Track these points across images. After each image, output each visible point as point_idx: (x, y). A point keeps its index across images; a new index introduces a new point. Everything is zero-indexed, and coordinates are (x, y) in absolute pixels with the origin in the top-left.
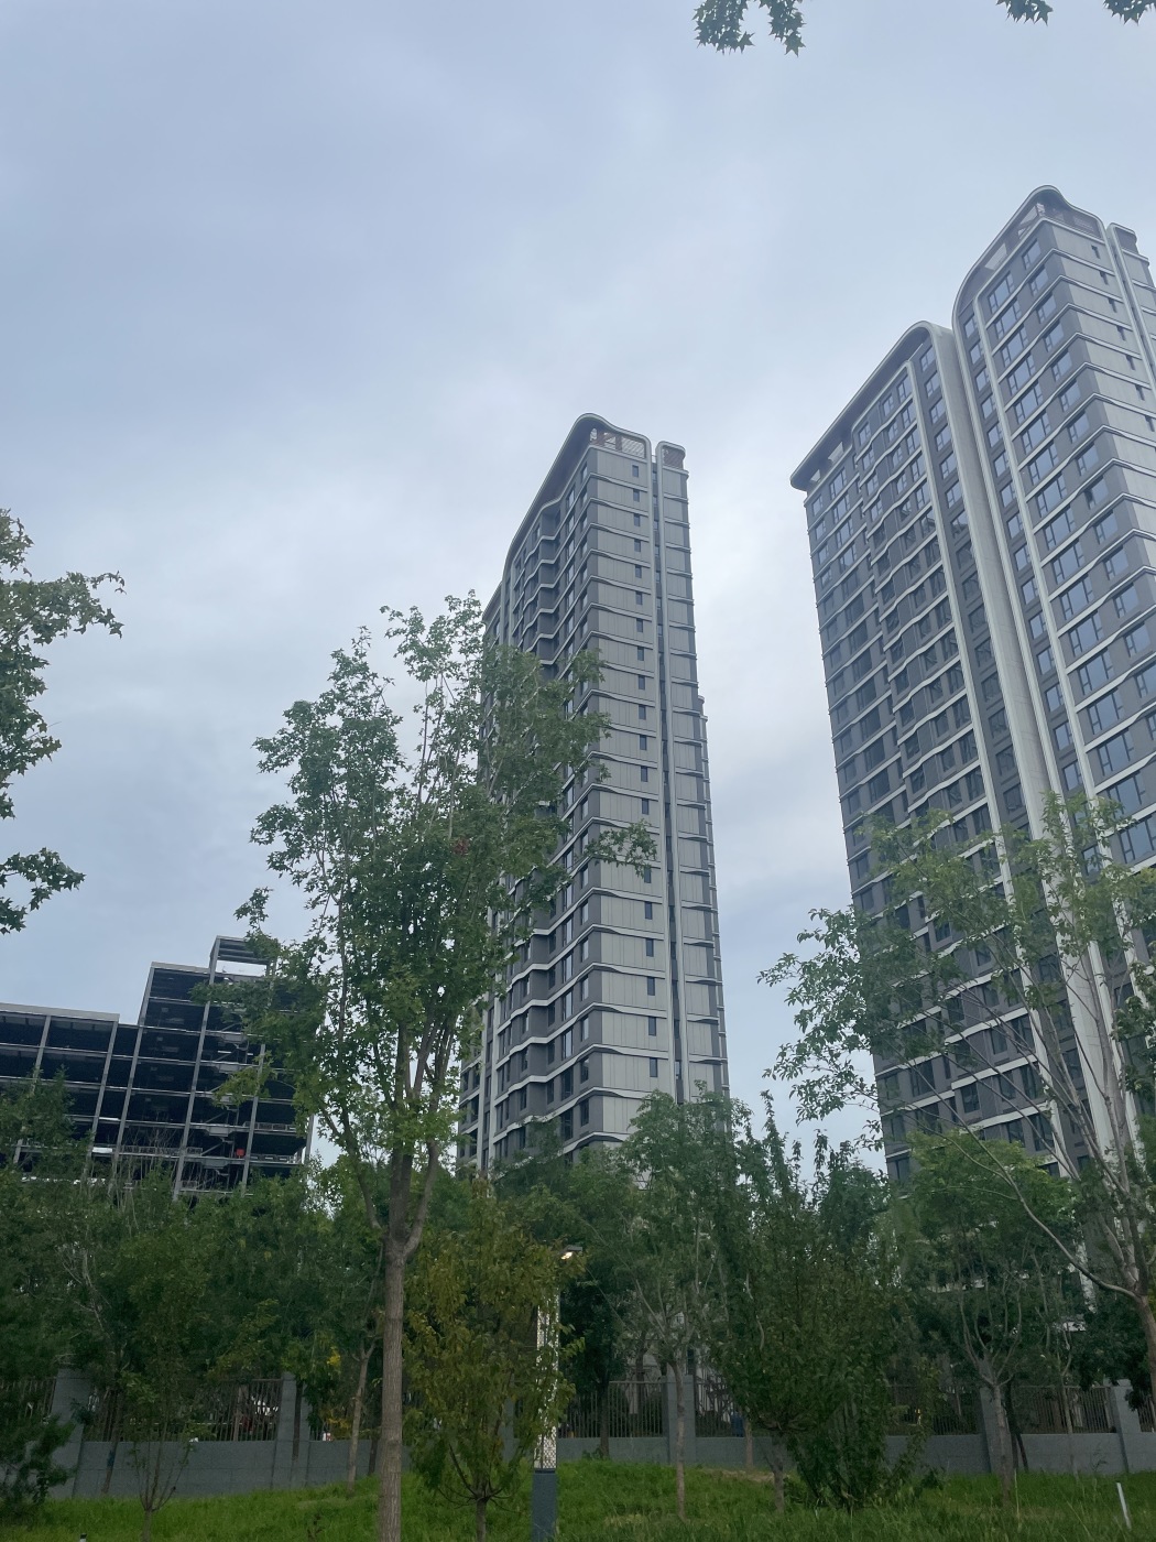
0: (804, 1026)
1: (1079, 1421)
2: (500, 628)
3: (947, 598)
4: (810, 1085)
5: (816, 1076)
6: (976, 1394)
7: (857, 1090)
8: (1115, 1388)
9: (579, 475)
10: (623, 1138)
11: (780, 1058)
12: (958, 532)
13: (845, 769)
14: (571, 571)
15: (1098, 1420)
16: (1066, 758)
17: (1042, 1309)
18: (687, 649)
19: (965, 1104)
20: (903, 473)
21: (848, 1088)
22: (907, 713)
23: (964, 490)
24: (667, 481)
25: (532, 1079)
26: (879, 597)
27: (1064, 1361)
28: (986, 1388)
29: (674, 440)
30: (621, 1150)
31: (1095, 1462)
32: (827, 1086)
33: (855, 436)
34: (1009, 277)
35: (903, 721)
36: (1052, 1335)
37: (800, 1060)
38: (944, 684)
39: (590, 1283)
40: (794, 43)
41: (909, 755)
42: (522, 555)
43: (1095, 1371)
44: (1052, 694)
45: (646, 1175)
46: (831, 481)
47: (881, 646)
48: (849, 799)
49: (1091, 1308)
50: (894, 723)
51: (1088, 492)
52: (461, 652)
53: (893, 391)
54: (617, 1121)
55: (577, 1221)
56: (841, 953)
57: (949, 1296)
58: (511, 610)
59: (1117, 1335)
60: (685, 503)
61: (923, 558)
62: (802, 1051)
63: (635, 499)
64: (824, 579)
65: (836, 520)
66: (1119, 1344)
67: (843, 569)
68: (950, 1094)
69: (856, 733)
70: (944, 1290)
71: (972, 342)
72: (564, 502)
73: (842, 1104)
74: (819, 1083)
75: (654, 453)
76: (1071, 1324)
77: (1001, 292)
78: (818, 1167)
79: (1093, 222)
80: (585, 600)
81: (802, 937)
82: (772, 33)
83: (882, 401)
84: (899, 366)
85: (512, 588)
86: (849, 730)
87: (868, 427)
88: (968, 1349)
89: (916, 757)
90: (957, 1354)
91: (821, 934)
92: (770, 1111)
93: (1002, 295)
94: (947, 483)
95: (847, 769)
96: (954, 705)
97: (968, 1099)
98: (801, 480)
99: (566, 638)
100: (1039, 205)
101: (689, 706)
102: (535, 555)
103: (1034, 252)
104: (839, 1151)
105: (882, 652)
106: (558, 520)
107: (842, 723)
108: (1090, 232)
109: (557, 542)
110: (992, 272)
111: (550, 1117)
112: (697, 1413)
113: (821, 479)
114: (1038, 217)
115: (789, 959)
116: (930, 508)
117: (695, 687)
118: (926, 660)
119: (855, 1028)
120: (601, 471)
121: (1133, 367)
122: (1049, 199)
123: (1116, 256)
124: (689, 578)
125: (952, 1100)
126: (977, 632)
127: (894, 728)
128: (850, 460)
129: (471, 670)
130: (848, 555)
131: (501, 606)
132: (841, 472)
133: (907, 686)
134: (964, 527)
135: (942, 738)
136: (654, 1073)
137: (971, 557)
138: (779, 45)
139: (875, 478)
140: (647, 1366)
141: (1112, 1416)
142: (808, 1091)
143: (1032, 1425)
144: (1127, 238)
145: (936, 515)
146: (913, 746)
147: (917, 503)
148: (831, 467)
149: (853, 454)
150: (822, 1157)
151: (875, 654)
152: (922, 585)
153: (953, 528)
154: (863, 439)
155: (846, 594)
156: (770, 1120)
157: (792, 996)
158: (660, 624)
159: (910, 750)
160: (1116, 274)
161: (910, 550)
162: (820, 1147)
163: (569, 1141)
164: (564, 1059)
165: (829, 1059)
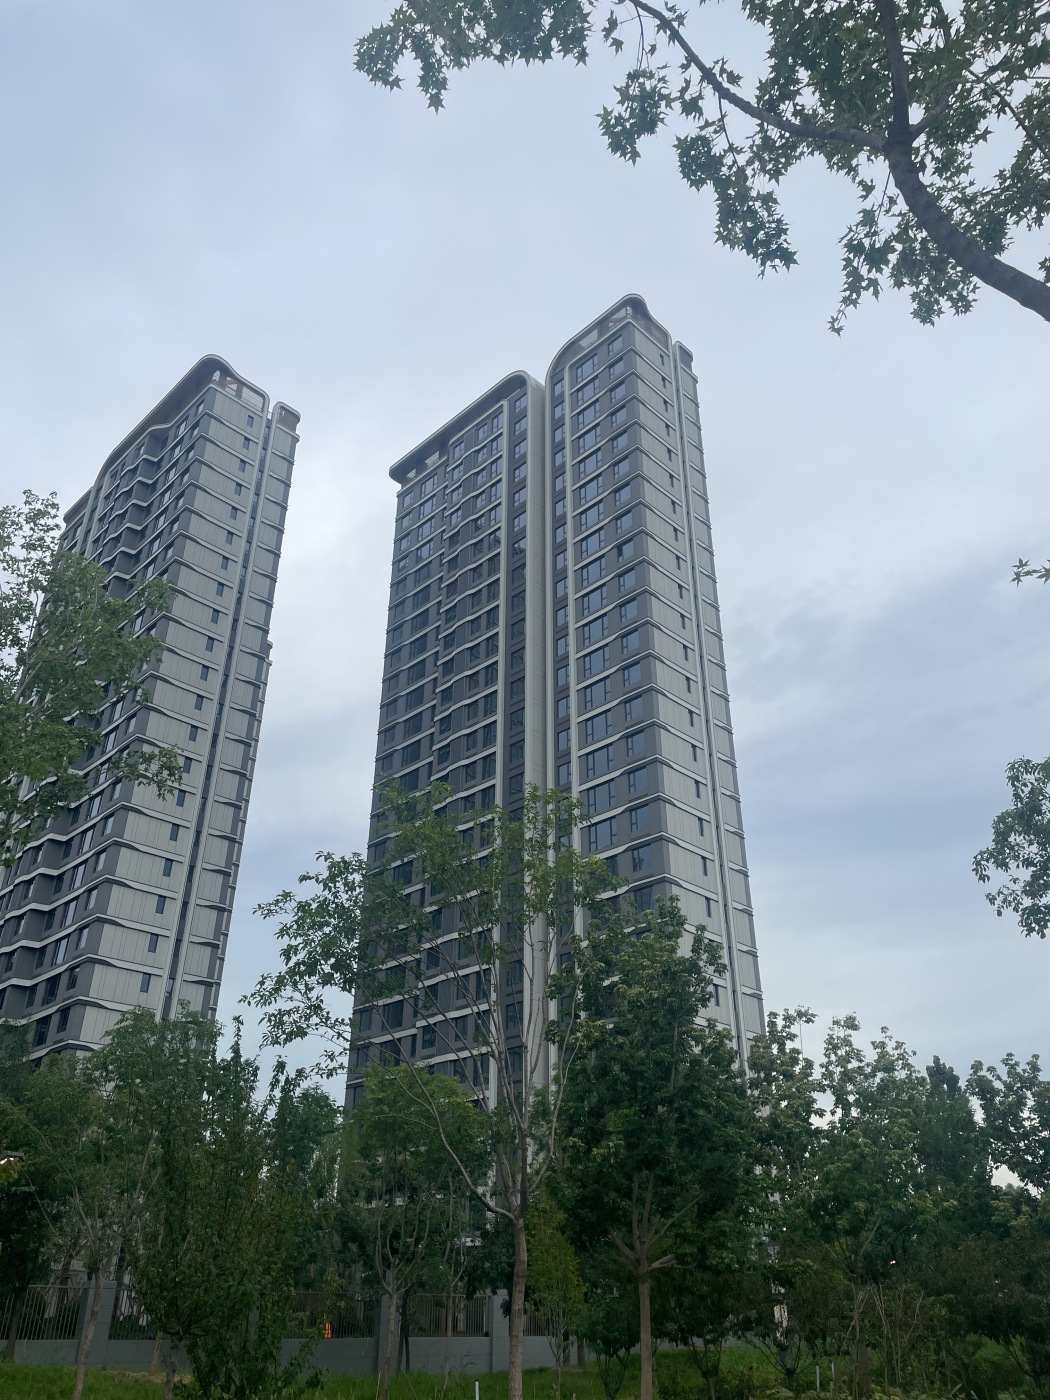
0: (288, 959)
1: (461, 1326)
2: (80, 532)
3: (498, 606)
4: (281, 1013)
5: (287, 1006)
6: (378, 1301)
7: (322, 1022)
8: (495, 1297)
9: (194, 409)
10: (95, 1047)
11: (259, 986)
12: (517, 553)
13: (386, 733)
14: (167, 495)
15: (477, 1326)
16: (563, 759)
17: (448, 1226)
18: (266, 595)
19: (424, 1041)
20: (483, 492)
21: (315, 1020)
22: (447, 695)
23: (529, 520)
24: (278, 439)
25: (15, 981)
26: (444, 591)
27: (456, 1272)
28: (388, 1296)
29: (293, 405)
30: (89, 1060)
31: (465, 1362)
32: (296, 1016)
33: (451, 449)
34: (596, 358)
35: (442, 702)
36: (451, 1250)
37: (277, 990)
38: (482, 678)
39: (26, 1189)
40: (436, 102)
41: (442, 732)
42: (120, 467)
43: (480, 1282)
44: (562, 704)
45: (111, 1085)
46: (423, 481)
47: (438, 634)
48: (384, 761)
49: (488, 1226)
50: (434, 702)
51: (619, 548)
52: (23, 547)
53: (489, 421)
54: (94, 1030)
55: (26, 1127)
56: (336, 897)
57: (372, 1212)
58: (97, 516)
59: (504, 1250)
60: (291, 464)
61: (485, 568)
62: (280, 982)
63: (244, 447)
64: (402, 564)
65: (422, 516)
66: (504, 1259)
67: (419, 559)
68: (413, 1031)
69: (401, 704)
70: (370, 1207)
71: (557, 401)
72: (174, 429)
73: (305, 1034)
74: (289, 1013)
75: (271, 410)
76: (468, 1240)
77: (588, 367)
78: (272, 1090)
79: (665, 335)
80: (176, 526)
81: (304, 878)
82: (420, 86)
83: (479, 427)
84: (497, 402)
85: (102, 495)
86: (395, 700)
87: (463, 445)
88: (378, 1260)
89: (447, 734)
90: (369, 1265)
91: (321, 877)
92: (238, 1035)
93: (587, 371)
94: (516, 511)
95: (388, 734)
96: (486, 697)
97: (427, 1037)
98: (398, 473)
99: (148, 557)
100: (628, 308)
101: (257, 648)
102: (134, 471)
103: (618, 345)
104: (294, 1077)
105: (437, 639)
106: (164, 443)
107: (392, 693)
108: (660, 342)
109: (158, 464)
110: (583, 349)
111: (24, 1022)
112: (114, 1317)
113: (416, 477)
114: (626, 317)
115: (286, 896)
116: (499, 528)
117: (266, 632)
118: (472, 654)
119: (332, 967)
120: (216, 412)
121: (670, 459)
122: (636, 305)
123: (676, 368)
124: (281, 532)
125: (414, 1036)
126: (516, 640)
127: (434, 706)
128: (443, 468)
129: (28, 567)
130: (425, 549)
131: (87, 510)
132: (433, 477)
133: (451, 672)
134: (523, 551)
135: (471, 722)
136: (145, 988)
137: (523, 577)
138: (424, 99)
139: (461, 490)
140: (75, 1270)
141: (488, 1323)
142: (277, 1020)
143: (420, 1329)
144: (686, 356)
145: (503, 535)
146: (446, 724)
147: (490, 521)
148: (425, 470)
149: (446, 464)
150: (278, 1081)
151: (431, 639)
152: (480, 590)
153: (514, 550)
154: (457, 455)
155: (417, 582)
156: (237, 1043)
157: (282, 930)
158: (245, 567)
159: (443, 728)
160: (673, 382)
161: (476, 558)
162: (278, 1072)
163: (38, 1048)
164: (53, 964)
165: (303, 991)
